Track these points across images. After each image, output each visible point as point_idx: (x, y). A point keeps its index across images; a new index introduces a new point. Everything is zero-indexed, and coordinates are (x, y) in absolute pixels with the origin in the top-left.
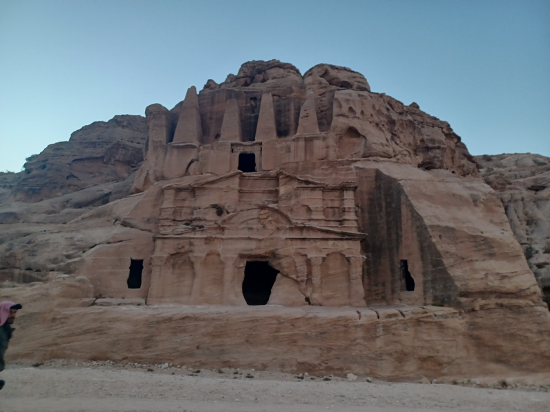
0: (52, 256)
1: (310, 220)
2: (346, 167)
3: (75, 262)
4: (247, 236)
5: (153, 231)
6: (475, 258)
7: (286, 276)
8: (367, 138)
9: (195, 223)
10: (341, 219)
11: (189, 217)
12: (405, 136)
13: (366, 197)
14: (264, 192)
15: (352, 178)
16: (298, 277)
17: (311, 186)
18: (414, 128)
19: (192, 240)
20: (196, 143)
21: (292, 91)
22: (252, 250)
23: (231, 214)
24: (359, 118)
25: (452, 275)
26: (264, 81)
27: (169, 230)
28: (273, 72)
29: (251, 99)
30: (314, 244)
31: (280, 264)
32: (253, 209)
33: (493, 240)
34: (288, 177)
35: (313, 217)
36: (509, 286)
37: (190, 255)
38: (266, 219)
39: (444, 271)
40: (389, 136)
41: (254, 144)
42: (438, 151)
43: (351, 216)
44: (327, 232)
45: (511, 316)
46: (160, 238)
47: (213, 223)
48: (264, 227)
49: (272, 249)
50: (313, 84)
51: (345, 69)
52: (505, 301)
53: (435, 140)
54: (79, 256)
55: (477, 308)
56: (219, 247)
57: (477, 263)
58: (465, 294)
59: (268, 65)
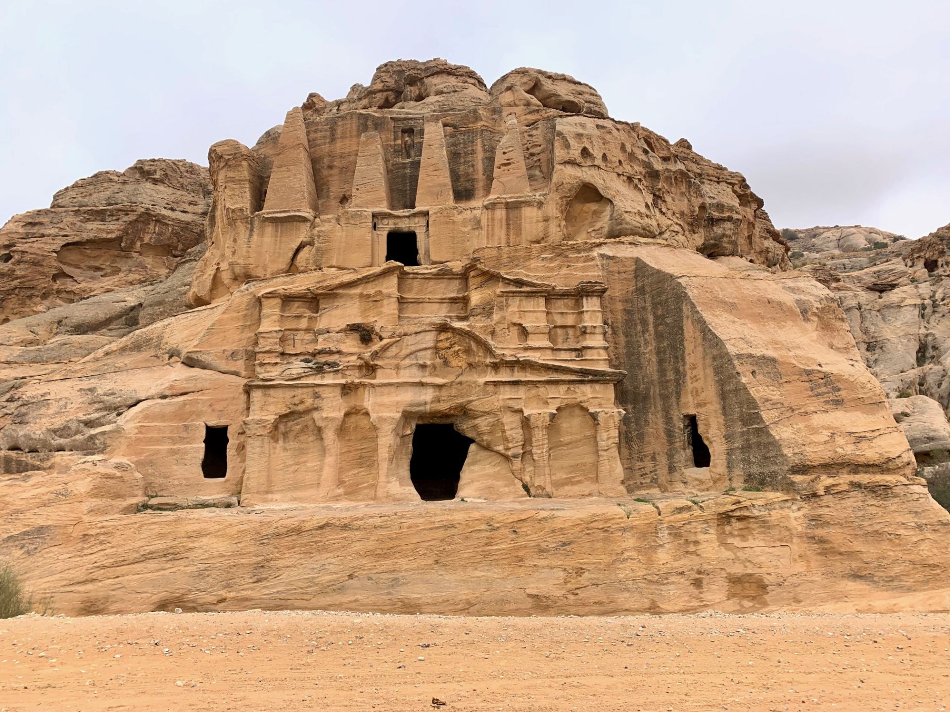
0: (58, 423)
1: (526, 349)
2: (583, 254)
3: (103, 433)
4: (417, 380)
5: (243, 373)
6: (813, 409)
7: (487, 448)
8: (615, 203)
9: (322, 359)
10: (578, 346)
11: (310, 348)
12: (673, 200)
13: (619, 306)
14: (442, 301)
15: (594, 274)
16: (508, 449)
17: (525, 289)
18: (690, 184)
19: (317, 390)
20: (307, 213)
21: (477, 118)
22: (426, 403)
23: (385, 341)
24: (599, 167)
25: (777, 438)
26: (420, 98)
27: (274, 372)
28: (438, 82)
29: (404, 131)
30: (534, 392)
31: (475, 427)
32: (425, 331)
33: (839, 378)
34: (484, 273)
35: (531, 343)
36: (870, 453)
37: (316, 415)
38: (450, 348)
39: (763, 431)
40: (650, 199)
41: (414, 215)
42: (728, 225)
43: (597, 341)
44: (557, 369)
45: (875, 502)
46: (258, 387)
47: (354, 358)
48: (446, 363)
49: (460, 401)
50: (516, 105)
51: (564, 78)
52: (864, 478)
53: (723, 206)
54: (109, 423)
55: (821, 492)
56: (368, 401)
57: (815, 416)
58: (802, 469)
59: (427, 69)
